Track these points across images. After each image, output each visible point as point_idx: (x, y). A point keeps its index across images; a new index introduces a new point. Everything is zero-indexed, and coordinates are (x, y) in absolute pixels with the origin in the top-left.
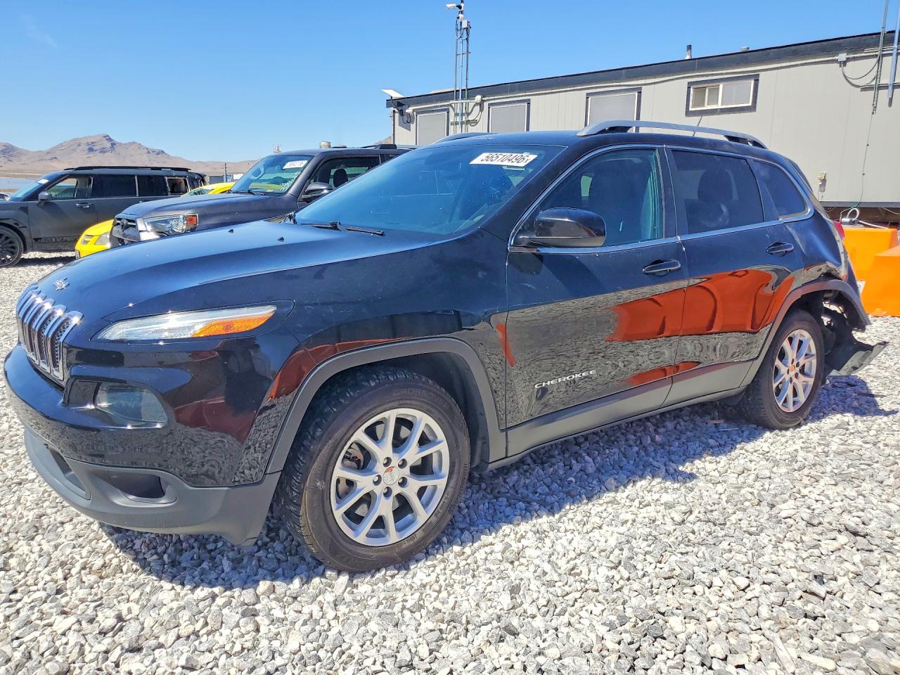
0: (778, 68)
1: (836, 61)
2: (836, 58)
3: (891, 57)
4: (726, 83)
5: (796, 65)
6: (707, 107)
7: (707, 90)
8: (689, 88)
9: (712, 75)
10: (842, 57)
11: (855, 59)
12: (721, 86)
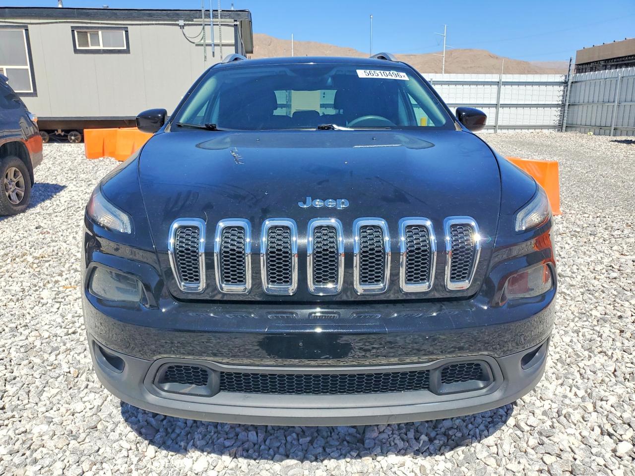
0: (140, 25)
1: (178, 25)
2: (177, 22)
3: (210, 26)
4: (103, 31)
5: (153, 24)
6: (91, 48)
7: (89, 35)
8: (73, 31)
9: (90, 23)
10: (181, 22)
11: (189, 25)
12: (100, 33)
